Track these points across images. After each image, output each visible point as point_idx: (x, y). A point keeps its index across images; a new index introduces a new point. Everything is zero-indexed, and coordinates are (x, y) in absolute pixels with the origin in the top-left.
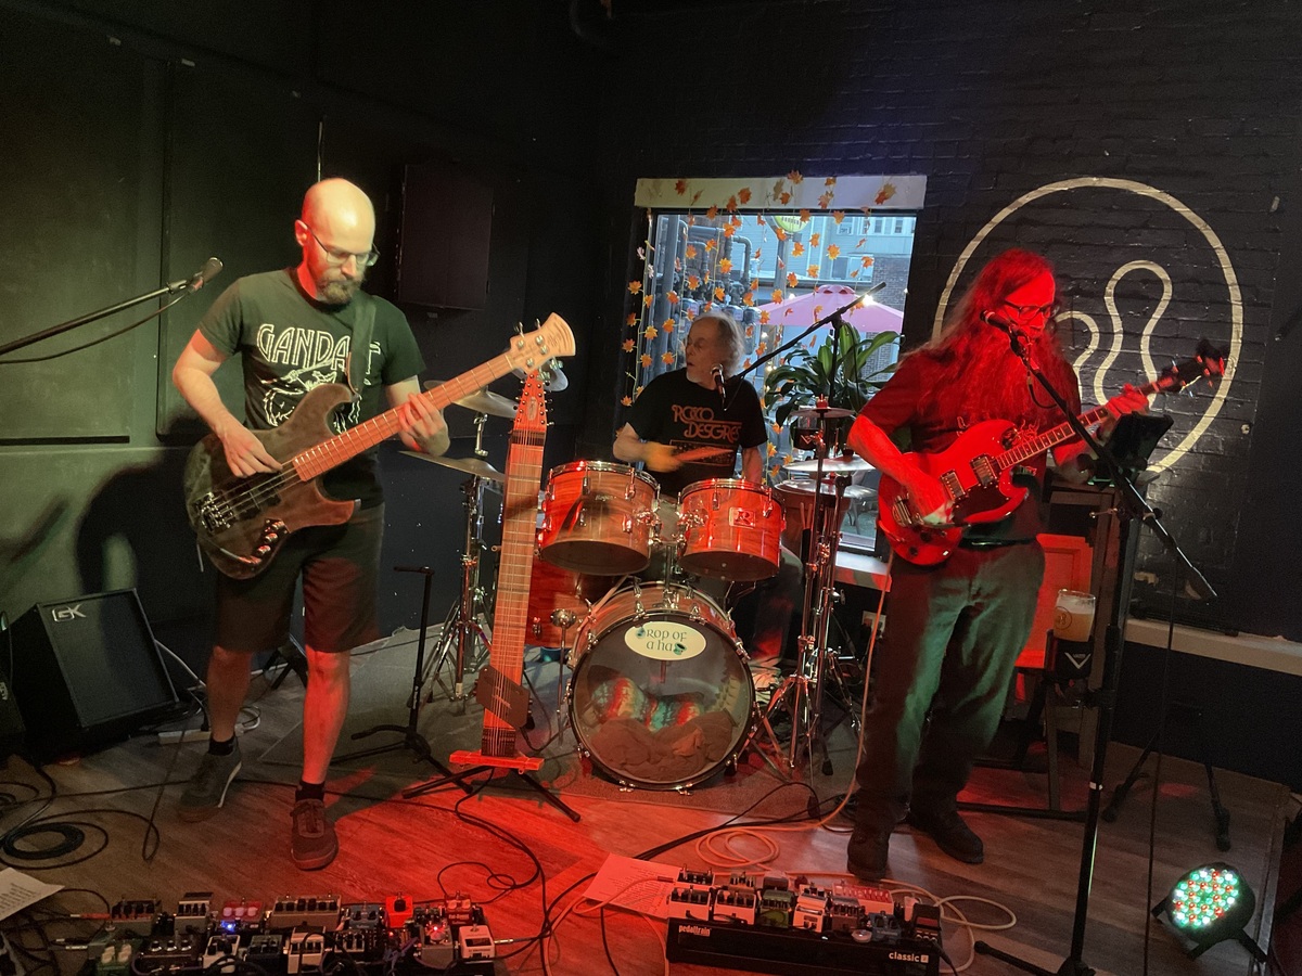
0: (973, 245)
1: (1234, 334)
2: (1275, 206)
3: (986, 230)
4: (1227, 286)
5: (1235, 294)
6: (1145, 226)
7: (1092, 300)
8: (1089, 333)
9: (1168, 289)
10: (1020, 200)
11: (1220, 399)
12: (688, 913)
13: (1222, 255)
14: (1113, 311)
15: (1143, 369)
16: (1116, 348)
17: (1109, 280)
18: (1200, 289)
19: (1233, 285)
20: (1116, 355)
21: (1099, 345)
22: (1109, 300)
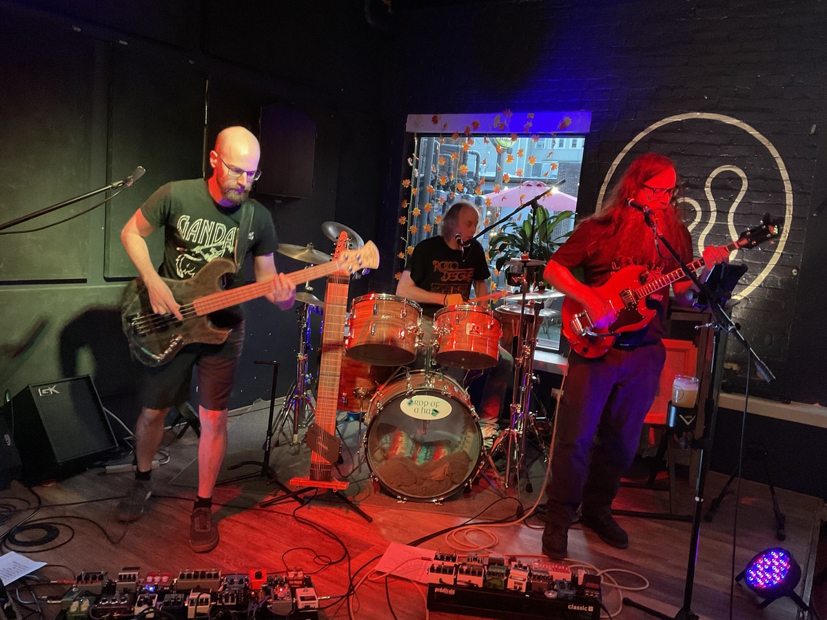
0: (621, 155)
1: (787, 212)
2: (813, 130)
3: (629, 147)
4: (783, 181)
5: (788, 186)
6: (730, 144)
7: (697, 191)
8: (695, 212)
9: (745, 184)
10: (651, 127)
11: (778, 253)
12: (441, 580)
13: (780, 162)
14: (710, 197)
15: (729, 234)
16: (712, 220)
17: (708, 177)
18: (766, 184)
19: (786, 180)
20: (712, 225)
21: (701, 219)
22: (708, 190)
